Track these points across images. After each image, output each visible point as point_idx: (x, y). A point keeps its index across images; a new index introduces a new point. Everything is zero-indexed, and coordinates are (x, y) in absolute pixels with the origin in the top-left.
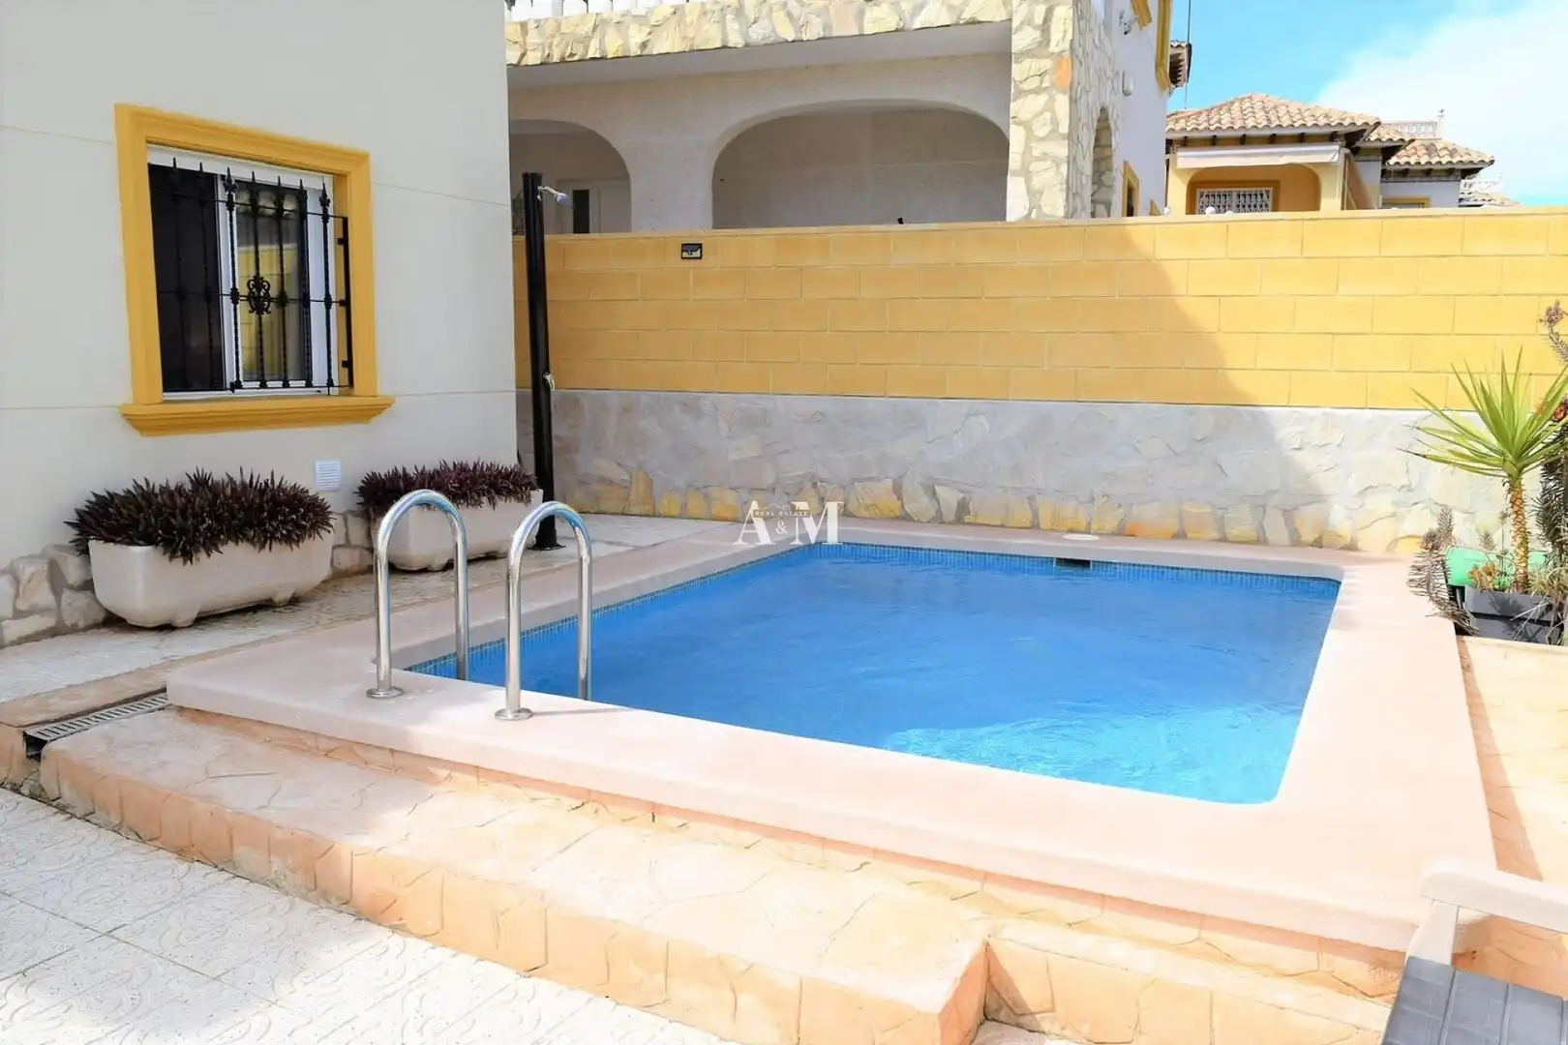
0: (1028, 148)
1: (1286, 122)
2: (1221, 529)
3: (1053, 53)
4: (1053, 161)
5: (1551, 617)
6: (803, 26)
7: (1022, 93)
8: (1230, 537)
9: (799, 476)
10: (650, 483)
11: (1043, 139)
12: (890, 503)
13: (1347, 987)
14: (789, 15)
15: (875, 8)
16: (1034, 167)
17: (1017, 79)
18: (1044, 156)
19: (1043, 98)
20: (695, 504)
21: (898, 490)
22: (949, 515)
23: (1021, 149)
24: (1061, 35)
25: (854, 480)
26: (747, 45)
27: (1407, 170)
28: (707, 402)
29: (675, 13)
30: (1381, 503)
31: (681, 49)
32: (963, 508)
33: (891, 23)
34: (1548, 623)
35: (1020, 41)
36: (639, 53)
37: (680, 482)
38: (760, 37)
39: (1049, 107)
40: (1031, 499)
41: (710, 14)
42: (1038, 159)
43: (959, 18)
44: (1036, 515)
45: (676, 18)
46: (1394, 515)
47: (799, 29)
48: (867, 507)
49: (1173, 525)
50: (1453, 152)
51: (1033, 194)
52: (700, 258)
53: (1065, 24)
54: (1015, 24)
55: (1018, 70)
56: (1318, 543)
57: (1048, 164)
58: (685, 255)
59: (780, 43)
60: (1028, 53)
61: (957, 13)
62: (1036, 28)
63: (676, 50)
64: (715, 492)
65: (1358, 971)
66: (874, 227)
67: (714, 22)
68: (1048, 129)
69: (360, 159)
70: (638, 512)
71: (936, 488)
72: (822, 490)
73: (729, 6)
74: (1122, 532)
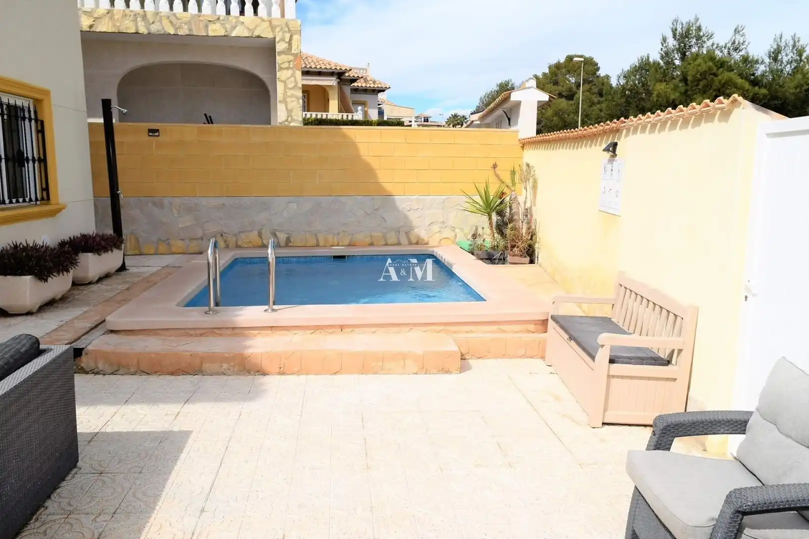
0: (285, 92)
1: (313, 66)
2: (386, 240)
3: (293, 54)
4: (296, 98)
5: (502, 257)
6: (178, 28)
7: (281, 69)
8: (389, 243)
9: (215, 232)
10: (137, 241)
11: (290, 89)
12: (257, 241)
13: (529, 331)
14: (171, 22)
15: (213, 25)
16: (288, 100)
17: (279, 63)
18: (292, 96)
19: (290, 72)
20: (162, 248)
21: (260, 235)
22: (283, 243)
23: (282, 92)
24: (296, 47)
25: (240, 232)
26: (149, 33)
27: (357, 89)
28: (166, 201)
29: (108, 13)
30: (435, 228)
31: (113, 31)
32: (288, 240)
33: (222, 33)
34: (501, 259)
35: (280, 47)
36: (88, 30)
37: (154, 239)
38: (156, 30)
39: (293, 75)
40: (315, 235)
41: (128, 17)
42: (290, 97)
43: (253, 34)
44: (317, 240)
45: (109, 15)
46: (439, 232)
47: (176, 29)
48: (247, 243)
49: (368, 240)
50: (374, 82)
51: (289, 112)
52: (158, 136)
53: (298, 42)
54: (277, 40)
55: (279, 59)
56: (417, 243)
57: (294, 99)
58: (151, 134)
59: (167, 34)
60: (281, 53)
61: (252, 32)
62: (286, 43)
63: (110, 31)
64: (172, 242)
65: (532, 327)
66: (243, 126)
67: (131, 20)
68: (293, 84)
69: (47, 93)
70: (131, 254)
71: (277, 233)
72: (225, 238)
73: (139, 14)
74: (350, 245)
